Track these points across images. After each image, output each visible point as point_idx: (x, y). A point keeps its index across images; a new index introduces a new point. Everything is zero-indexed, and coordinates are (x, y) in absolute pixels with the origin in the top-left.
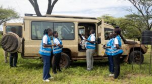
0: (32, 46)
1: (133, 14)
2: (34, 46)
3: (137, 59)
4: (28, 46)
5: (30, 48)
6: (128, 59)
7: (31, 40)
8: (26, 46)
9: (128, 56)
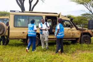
0: (14, 31)
1: (86, 13)
2: (16, 31)
3: (86, 40)
4: (12, 31)
5: (13, 32)
6: (79, 40)
7: (14, 27)
8: (10, 31)
9: (79, 39)
